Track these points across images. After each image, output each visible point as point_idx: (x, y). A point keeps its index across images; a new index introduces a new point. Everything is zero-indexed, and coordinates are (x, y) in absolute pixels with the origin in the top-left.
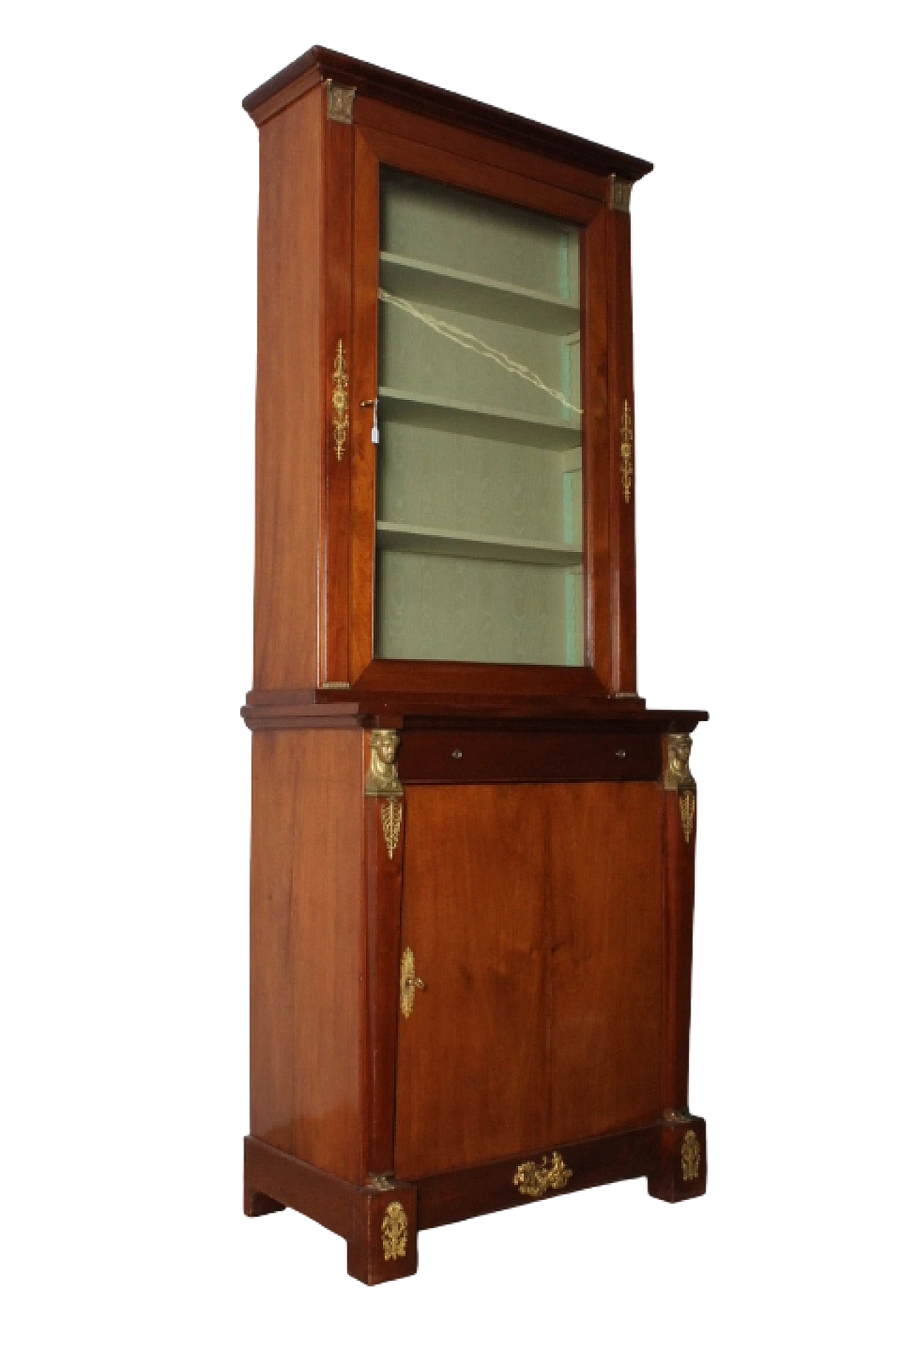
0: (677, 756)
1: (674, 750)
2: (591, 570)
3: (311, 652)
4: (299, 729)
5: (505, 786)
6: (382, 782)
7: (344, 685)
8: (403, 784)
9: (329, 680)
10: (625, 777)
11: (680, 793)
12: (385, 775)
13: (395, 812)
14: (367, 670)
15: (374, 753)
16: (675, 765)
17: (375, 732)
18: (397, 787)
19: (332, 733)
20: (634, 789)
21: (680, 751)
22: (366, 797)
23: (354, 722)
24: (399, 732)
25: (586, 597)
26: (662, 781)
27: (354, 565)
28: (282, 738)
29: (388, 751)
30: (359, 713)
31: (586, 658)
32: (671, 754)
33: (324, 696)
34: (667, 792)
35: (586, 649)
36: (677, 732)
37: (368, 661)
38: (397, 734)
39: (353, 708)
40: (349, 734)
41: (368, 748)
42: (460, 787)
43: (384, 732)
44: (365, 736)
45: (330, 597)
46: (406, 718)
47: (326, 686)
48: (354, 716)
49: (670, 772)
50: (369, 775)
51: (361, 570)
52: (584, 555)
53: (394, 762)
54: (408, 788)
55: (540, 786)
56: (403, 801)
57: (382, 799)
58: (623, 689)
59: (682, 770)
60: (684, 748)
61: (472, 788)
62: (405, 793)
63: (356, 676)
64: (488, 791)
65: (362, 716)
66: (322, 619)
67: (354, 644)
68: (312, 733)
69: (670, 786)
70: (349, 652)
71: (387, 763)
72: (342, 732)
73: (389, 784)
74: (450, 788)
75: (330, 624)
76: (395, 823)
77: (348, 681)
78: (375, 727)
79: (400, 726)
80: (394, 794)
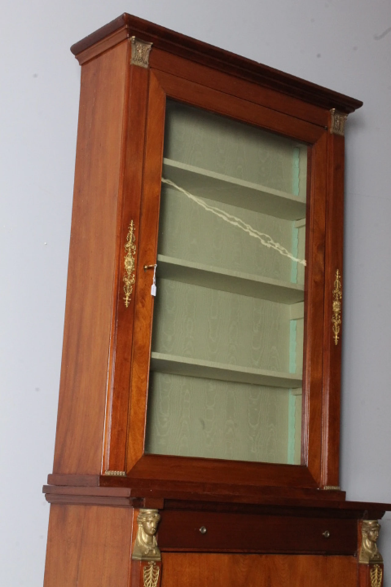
0: (369, 537)
1: (366, 532)
2: (308, 392)
3: (97, 447)
4: (86, 504)
5: (238, 555)
6: (146, 549)
7: (121, 473)
8: (161, 552)
9: (110, 469)
10: (329, 553)
11: (371, 566)
12: (148, 544)
13: (154, 573)
14: (139, 462)
15: (140, 527)
16: (367, 544)
17: (142, 510)
18: (156, 553)
19: (110, 509)
20: (336, 561)
21: (371, 533)
22: (133, 560)
23: (127, 502)
24: (160, 512)
25: (303, 413)
26: (357, 556)
27: (134, 384)
28: (73, 511)
29: (151, 526)
30: (131, 496)
31: (302, 459)
32: (364, 535)
33: (106, 481)
34: (360, 565)
35: (302, 452)
36: (369, 519)
37: (140, 454)
38: (158, 513)
39: (126, 492)
40: (123, 510)
41: (136, 523)
42: (204, 555)
43: (149, 511)
44: (134, 513)
45: (114, 407)
46: (166, 501)
47: (108, 473)
48: (128, 498)
49: (363, 550)
50: (135, 545)
51: (139, 389)
52: (303, 382)
53: (155, 534)
54: (165, 554)
55: (264, 556)
56: (160, 564)
57: (145, 563)
58: (329, 484)
59: (373, 548)
60: (374, 531)
61: (213, 556)
62: (161, 559)
63: (130, 467)
64: (225, 558)
65: (134, 498)
66: (108, 421)
67: (130, 441)
68: (95, 508)
69: (363, 560)
70: (126, 448)
71: (149, 535)
72: (117, 509)
73: (151, 551)
74: (196, 555)
75: (113, 428)
76: (153, 582)
77: (124, 470)
78: (142, 507)
79: (161, 507)
80: (154, 559)
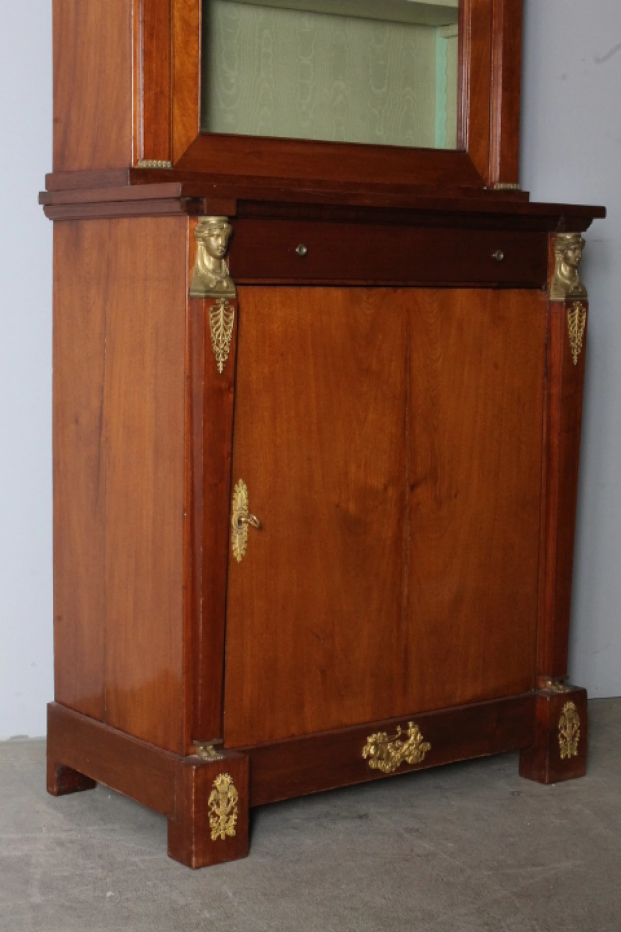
0: (566, 260)
1: (562, 251)
2: (468, 28)
3: (122, 122)
4: (110, 217)
5: (358, 290)
6: (211, 280)
7: (164, 164)
8: (236, 284)
9: (146, 157)
10: (502, 285)
11: (569, 304)
12: (214, 271)
13: (227, 316)
14: (191, 146)
15: (200, 246)
16: (563, 271)
17: (202, 219)
18: (228, 287)
19: (149, 220)
20: (513, 298)
21: (570, 254)
22: (191, 298)
23: (177, 206)
24: (231, 220)
25: (460, 63)
26: (547, 289)
27: (176, 14)
28: (90, 229)
29: (217, 243)
30: (183, 196)
31: (459, 141)
32: (559, 257)
33: (139, 176)
34: (552, 303)
35: (459, 128)
36: (567, 231)
37: (194, 134)
38: (229, 222)
39: (175, 188)
40: (171, 221)
41: (194, 239)
42: (305, 290)
43: (213, 220)
44: (190, 223)
45: (147, 54)
46: (239, 202)
47: (143, 164)
48: (178, 199)
49: (557, 280)
50: (194, 273)
51: (185, 22)
52: (460, 10)
53: (224, 257)
54: (242, 289)
55: (400, 291)
56: (235, 304)
57: (211, 301)
58: (503, 179)
59: (572, 277)
60: (574, 250)
61: (319, 291)
62: (237, 295)
63: (178, 155)
64: (337, 294)
65: (187, 199)
66: (137, 80)
67: (176, 112)
68: (125, 222)
69: (556, 296)
70: (170, 123)
71: (215, 257)
72: (162, 220)
73: (220, 282)
74: (292, 290)
75: (147, 88)
76: (226, 330)
77: (170, 158)
78: (202, 214)
79: (233, 213)
80: (226, 295)
